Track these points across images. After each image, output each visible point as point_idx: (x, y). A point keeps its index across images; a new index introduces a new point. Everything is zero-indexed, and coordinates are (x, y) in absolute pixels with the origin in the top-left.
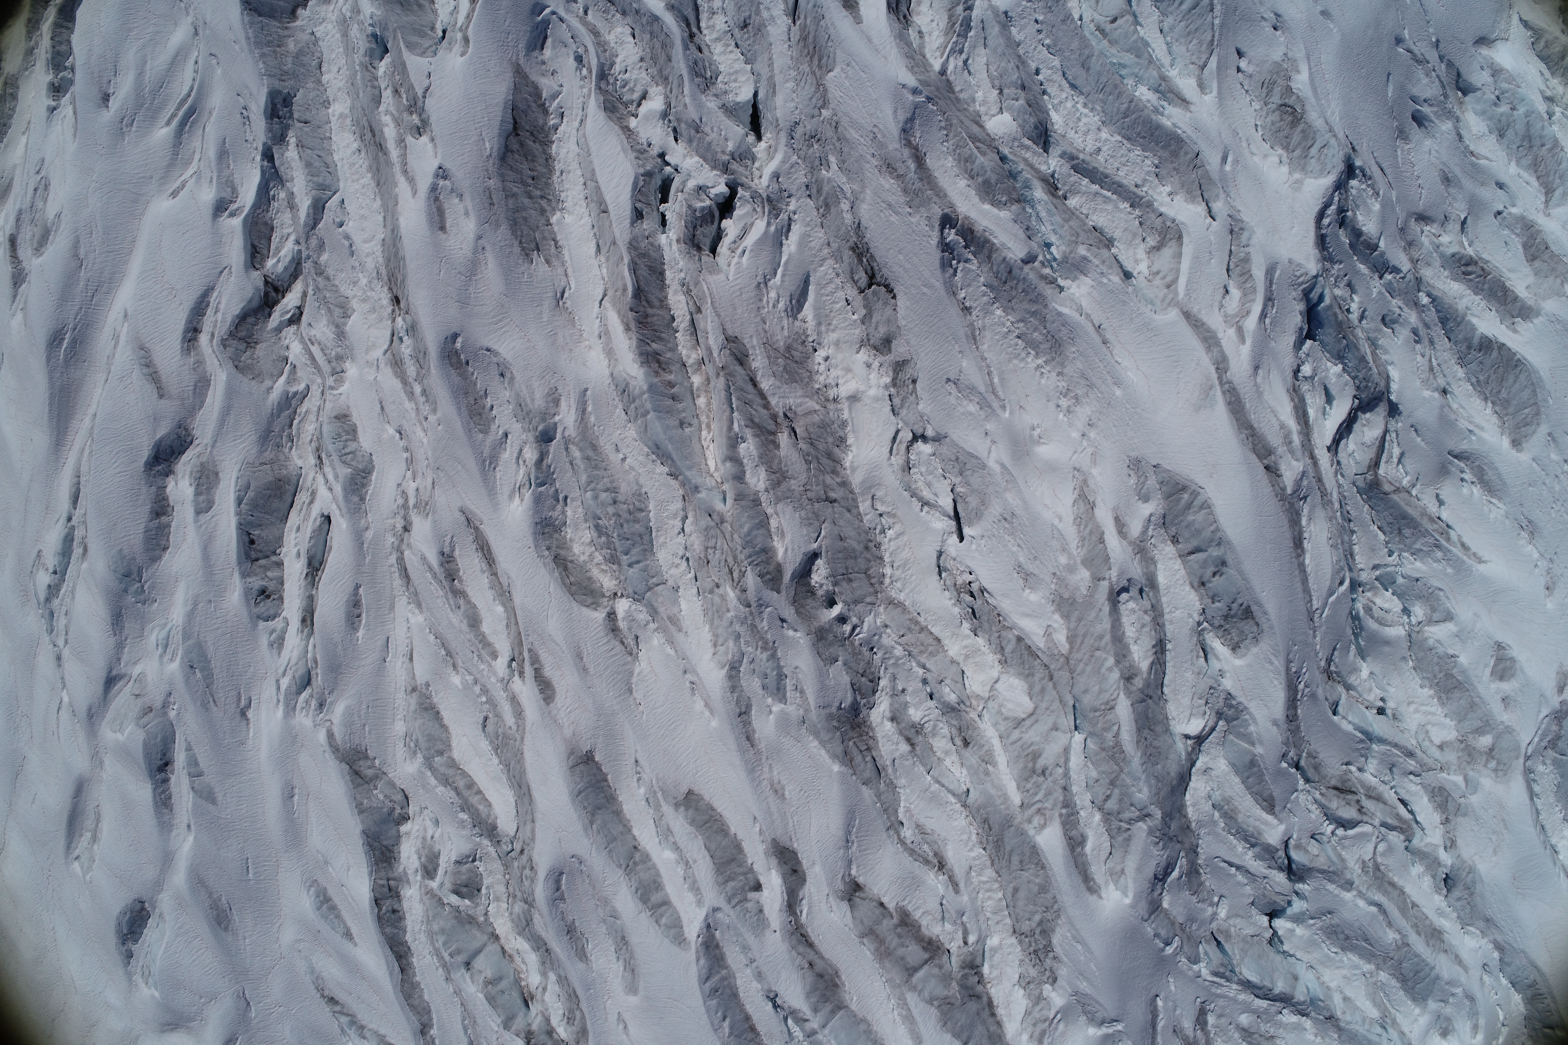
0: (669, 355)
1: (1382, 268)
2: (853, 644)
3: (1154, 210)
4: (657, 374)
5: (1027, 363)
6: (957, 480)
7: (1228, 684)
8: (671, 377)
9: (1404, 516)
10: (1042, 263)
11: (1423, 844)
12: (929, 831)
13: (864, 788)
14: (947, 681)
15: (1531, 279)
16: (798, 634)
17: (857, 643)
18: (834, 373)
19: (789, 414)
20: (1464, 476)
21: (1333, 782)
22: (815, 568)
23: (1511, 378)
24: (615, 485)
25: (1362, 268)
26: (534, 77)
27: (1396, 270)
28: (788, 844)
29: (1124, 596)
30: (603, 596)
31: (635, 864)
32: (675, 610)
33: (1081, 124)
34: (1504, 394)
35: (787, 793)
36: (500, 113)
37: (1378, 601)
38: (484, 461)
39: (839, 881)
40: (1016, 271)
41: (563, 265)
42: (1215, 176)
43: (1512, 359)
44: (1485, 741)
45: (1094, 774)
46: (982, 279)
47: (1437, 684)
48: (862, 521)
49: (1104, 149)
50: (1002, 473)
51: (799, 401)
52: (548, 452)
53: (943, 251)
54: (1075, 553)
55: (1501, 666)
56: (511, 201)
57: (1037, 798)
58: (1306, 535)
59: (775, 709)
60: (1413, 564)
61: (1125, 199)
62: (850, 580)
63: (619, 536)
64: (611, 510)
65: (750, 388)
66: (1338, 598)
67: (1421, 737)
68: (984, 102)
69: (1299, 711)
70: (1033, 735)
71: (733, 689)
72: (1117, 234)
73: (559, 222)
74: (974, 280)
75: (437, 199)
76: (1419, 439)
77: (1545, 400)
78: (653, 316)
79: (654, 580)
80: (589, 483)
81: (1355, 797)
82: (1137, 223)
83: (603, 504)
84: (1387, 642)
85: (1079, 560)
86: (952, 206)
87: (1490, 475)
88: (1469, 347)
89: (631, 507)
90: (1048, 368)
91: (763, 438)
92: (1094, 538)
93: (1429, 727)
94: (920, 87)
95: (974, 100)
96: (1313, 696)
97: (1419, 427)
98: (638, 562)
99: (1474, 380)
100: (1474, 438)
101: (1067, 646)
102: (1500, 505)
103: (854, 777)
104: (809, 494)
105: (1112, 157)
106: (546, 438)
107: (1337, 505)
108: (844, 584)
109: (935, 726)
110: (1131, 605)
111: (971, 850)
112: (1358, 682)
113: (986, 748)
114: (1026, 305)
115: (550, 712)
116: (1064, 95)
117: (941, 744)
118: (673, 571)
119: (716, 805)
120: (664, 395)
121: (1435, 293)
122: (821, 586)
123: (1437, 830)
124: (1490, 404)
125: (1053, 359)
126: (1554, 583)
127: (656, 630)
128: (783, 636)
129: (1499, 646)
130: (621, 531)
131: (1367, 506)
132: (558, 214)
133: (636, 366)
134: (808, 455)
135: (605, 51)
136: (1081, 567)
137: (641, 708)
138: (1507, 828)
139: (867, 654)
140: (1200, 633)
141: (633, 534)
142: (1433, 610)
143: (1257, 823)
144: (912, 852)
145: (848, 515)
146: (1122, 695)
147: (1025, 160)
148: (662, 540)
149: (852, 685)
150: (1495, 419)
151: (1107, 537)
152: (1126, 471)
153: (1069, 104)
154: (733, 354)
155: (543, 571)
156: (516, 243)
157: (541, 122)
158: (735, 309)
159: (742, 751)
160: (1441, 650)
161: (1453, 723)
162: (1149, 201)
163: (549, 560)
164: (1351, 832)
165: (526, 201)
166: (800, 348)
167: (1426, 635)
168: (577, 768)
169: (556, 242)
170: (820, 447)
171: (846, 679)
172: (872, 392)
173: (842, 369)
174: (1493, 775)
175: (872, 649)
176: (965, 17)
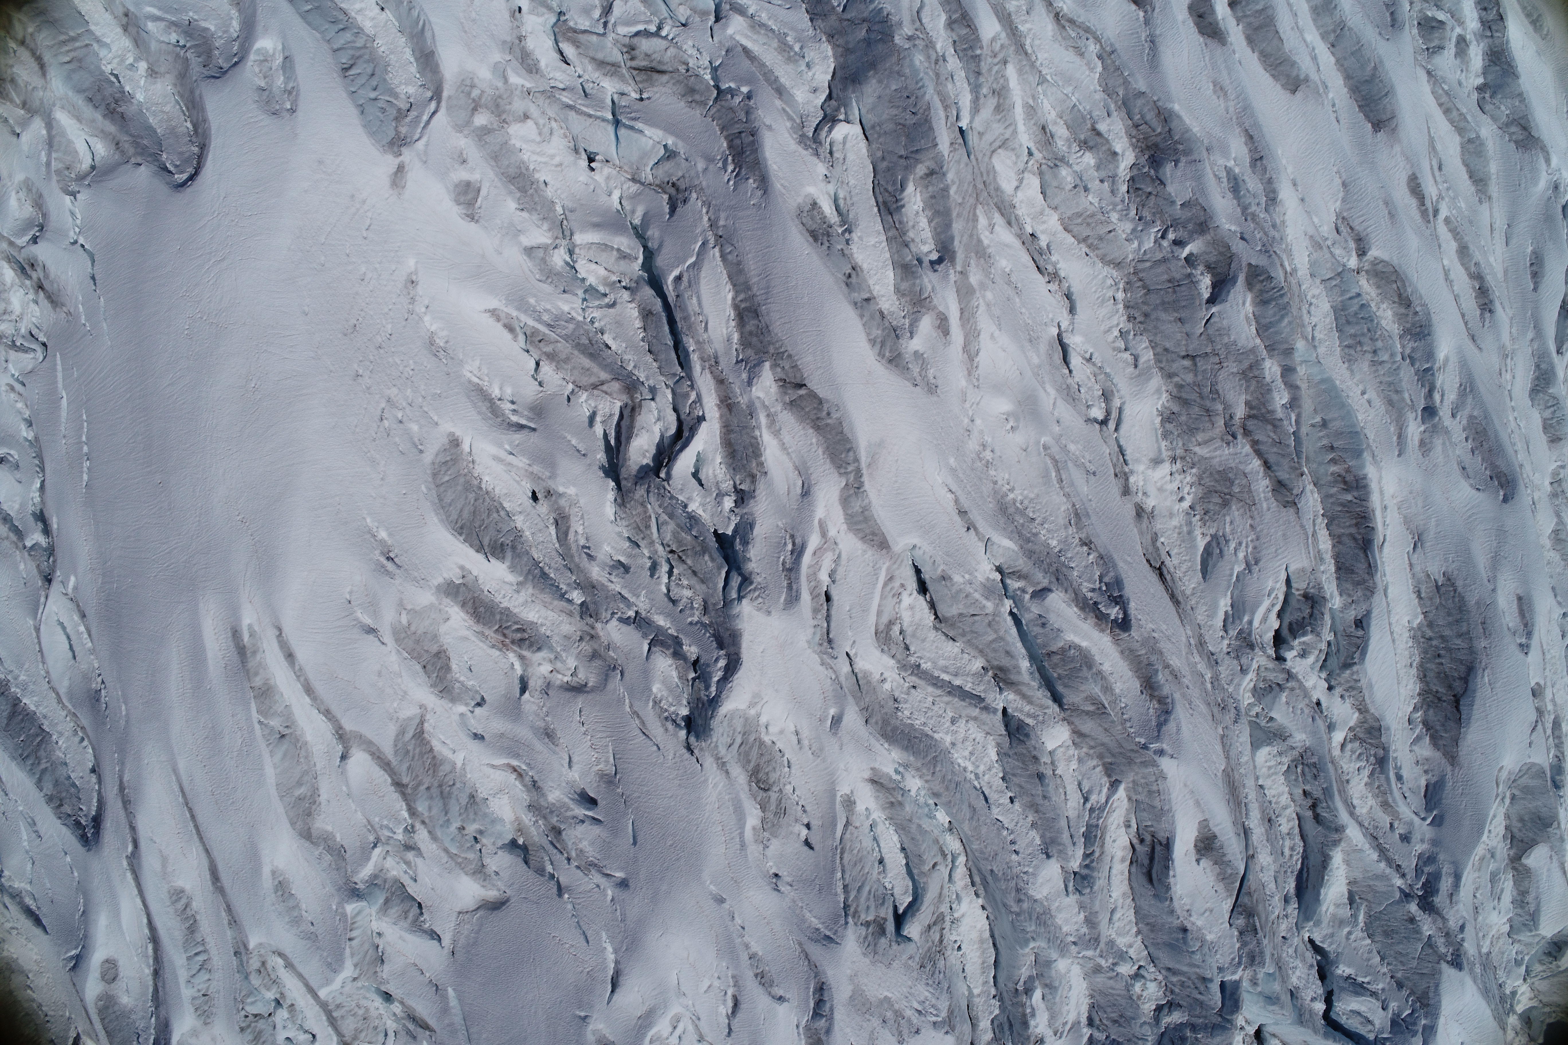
0: (1334, 490)
1: (639, 621)
2: (1162, 222)
3: (898, 662)
4: (1348, 470)
5: (1021, 494)
6: (1070, 381)
7: (821, 169)
8: (1333, 468)
9: (592, 356)
10: (1024, 591)
11: (546, 16)
12: (1071, 49)
13: (1143, 89)
14: (1070, 186)
15: (443, 629)
16: (1227, 226)
17: (1158, 223)
18: (1174, 486)
19: (1230, 438)
20: (513, 407)
21: (665, 78)
22: (1210, 290)
23: (466, 514)
24: (1374, 368)
25: (661, 621)
26: (1438, 755)
27: (625, 621)
28: (1209, 41)
29: (934, 256)
30: (1367, 272)
31: (1334, 31)
32: (1315, 256)
33: (970, 748)
34: (472, 496)
35: (1211, 87)
36: (1474, 712)
37: (602, 272)
38: (1471, 391)
39: (1157, 6)
40: (1054, 580)
41: (1413, 575)
42: (850, 699)
43: (467, 535)
44: (481, 119)
45: (950, 86)
46: (1075, 574)
47: (532, 184)
48: (1151, 341)
49: (948, 724)
50: (1044, 383)
51: (1218, 453)
52: (1425, 399)
53: (1121, 596)
54: (981, 301)
55: (470, 197)
56: (1464, 629)
57: (996, 68)
58: (733, 324)
59: (1233, 162)
60: (573, 309)
61: (925, 672)
62: (1169, 281)
63: (1372, 321)
64: (1379, 344)
65: (1272, 459)
66: (685, 261)
67: (546, 130)
68: (1069, 760)
69: (725, 145)
70: (997, 129)
71: (1270, 181)
72: (932, 634)
73: (1416, 617)
74: (1083, 573)
75: (1526, 625)
76: (574, 442)
77: (429, 489)
78: (1350, 526)
79: (1334, 283)
80: (1398, 368)
81: (634, 64)
82: (912, 649)
83: (1386, 349)
84: (597, 226)
85: (978, 294)
86: (1116, 641)
87: (484, 407)
88: (514, 548)
89: (1359, 348)
90: (1004, 489)
91: (1263, 411)
92: (966, 314)
93: (538, 139)
94: (1156, 758)
95: (1080, 760)
96: (710, 160)
97: (576, 453)
98: (1351, 298)
99: (502, 513)
100: (507, 447)
101: (978, 212)
102: (469, 375)
103: (1155, 98)
104: (1217, 360)
105: (940, 716)
106: (1430, 412)
107: (694, 357)
108: (1178, 276)
109: (1069, 147)
110: (925, 249)
111: (1030, 30)
112: (625, 187)
113: (1033, 122)
114: (1037, 548)
115: (1412, 166)
116: (987, 776)
117: (1061, 132)
118: (1316, 291)
119: (1270, 80)
120: (1345, 450)
121: (564, 604)
122: (1202, 274)
123: (529, 30)
124: (483, 486)
125: (1002, 497)
126: (406, 287)
127: (1327, 239)
128: (1240, 225)
129: (472, 217)
130: (1369, 325)
131: (630, 368)
132: (1415, 626)
133: (1370, 476)
134: (1214, 399)
135: (1378, 787)
136: (976, 286)
137: (1335, 169)
138: (462, 23)
139: (1146, 214)
140: (843, 222)
141: (1357, 323)
142: (544, 261)
143: (755, 37)
144: (1087, 30)
145: (1168, 345)
146: (946, 154)
147: (1030, 702)
148: (1328, 320)
149: (1162, 183)
150: (478, 470)
151: (958, 314)
152: (939, 382)
153: (982, 768)
154: (1290, 490)
155: (1423, 292)
156: (1459, 589)
157: (1431, 712)
158: (1284, 535)
159: (1256, 125)
160: (535, 217)
161: (513, 142)
162: (906, 670)
163: (1416, 303)
164: (641, 27)
165: (1447, 632)
166: (1211, 507)
167: (550, 234)
168: (1389, 116)
169: (1419, 597)
170: (1197, 409)
171: (1171, 189)
172: (1141, 468)
173: (1166, 490)
174: (476, 81)
175: (1140, 220)
176: (1093, 845)
